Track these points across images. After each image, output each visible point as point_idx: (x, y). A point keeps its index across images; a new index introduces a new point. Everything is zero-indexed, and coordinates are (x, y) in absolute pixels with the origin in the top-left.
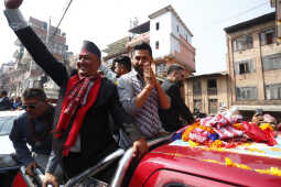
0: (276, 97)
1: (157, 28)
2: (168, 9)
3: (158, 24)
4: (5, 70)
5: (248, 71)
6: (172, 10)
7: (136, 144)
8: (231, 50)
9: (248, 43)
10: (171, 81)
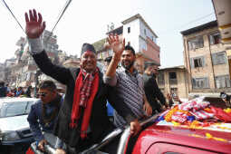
0: (224, 86)
1: (129, 31)
2: (137, 17)
3: (129, 29)
4: (8, 65)
5: (201, 66)
6: (140, 18)
7: (132, 124)
8: (187, 49)
9: (200, 43)
10: (148, 75)
